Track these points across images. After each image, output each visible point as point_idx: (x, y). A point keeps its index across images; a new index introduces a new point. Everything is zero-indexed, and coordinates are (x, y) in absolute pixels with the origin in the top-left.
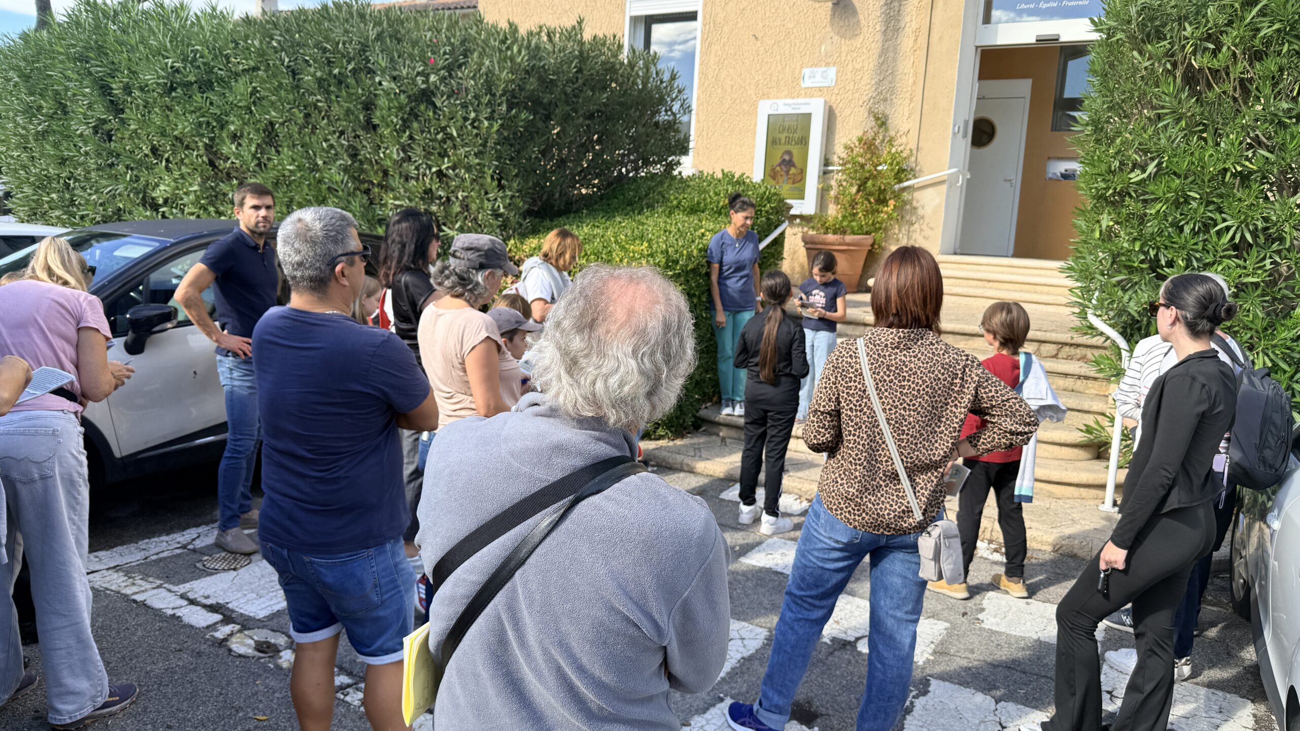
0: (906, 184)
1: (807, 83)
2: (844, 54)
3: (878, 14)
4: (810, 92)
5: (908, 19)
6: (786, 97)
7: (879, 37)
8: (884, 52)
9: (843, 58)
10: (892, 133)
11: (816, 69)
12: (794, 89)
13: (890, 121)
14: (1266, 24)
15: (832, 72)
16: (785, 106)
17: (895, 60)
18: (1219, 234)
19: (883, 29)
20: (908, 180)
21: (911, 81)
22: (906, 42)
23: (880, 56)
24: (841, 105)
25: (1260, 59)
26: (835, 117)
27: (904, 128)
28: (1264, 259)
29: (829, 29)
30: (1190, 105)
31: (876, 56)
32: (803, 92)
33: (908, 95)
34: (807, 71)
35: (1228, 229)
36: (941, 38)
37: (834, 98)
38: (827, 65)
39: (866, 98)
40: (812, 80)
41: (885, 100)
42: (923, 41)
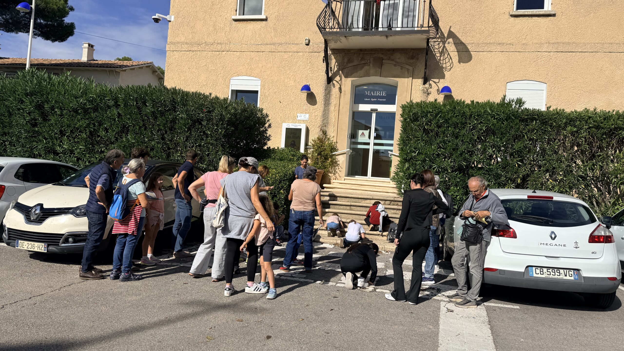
0: (333, 153)
1: (299, 118)
2: (311, 110)
3: (323, 98)
4: (300, 121)
5: (332, 101)
6: (291, 122)
7: (323, 106)
8: (324, 110)
9: (311, 111)
10: (328, 137)
11: (302, 114)
12: (294, 119)
13: (327, 133)
14: (441, 120)
15: (307, 115)
16: (292, 126)
17: (328, 113)
18: (434, 169)
19: (324, 103)
20: (334, 152)
21: (334, 121)
22: (332, 108)
23: (323, 112)
24: (311, 126)
25: (440, 128)
26: (309, 130)
27: (332, 135)
28: (443, 175)
29: (306, 101)
30: (425, 138)
31: (322, 112)
32: (297, 121)
33: (333, 125)
34: (299, 115)
35: (435, 167)
36: (343, 108)
37: (308, 124)
38: (306, 113)
39: (319, 125)
40: (301, 117)
41: (325, 126)
42: (337, 108)
